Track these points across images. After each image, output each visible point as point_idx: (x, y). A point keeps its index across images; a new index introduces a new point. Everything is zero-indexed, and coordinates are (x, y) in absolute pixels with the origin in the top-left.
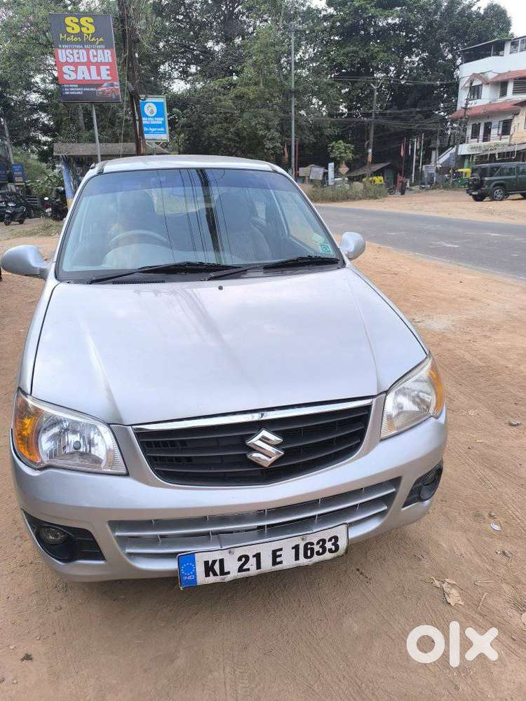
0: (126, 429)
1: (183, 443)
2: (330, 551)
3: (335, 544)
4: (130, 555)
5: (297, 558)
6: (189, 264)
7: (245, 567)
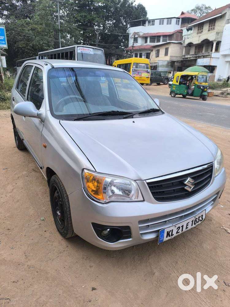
0: (144, 182)
1: (161, 185)
2: (201, 221)
3: (202, 218)
4: (141, 234)
5: (192, 225)
6: (113, 112)
7: (178, 231)
